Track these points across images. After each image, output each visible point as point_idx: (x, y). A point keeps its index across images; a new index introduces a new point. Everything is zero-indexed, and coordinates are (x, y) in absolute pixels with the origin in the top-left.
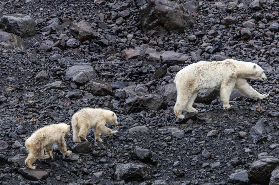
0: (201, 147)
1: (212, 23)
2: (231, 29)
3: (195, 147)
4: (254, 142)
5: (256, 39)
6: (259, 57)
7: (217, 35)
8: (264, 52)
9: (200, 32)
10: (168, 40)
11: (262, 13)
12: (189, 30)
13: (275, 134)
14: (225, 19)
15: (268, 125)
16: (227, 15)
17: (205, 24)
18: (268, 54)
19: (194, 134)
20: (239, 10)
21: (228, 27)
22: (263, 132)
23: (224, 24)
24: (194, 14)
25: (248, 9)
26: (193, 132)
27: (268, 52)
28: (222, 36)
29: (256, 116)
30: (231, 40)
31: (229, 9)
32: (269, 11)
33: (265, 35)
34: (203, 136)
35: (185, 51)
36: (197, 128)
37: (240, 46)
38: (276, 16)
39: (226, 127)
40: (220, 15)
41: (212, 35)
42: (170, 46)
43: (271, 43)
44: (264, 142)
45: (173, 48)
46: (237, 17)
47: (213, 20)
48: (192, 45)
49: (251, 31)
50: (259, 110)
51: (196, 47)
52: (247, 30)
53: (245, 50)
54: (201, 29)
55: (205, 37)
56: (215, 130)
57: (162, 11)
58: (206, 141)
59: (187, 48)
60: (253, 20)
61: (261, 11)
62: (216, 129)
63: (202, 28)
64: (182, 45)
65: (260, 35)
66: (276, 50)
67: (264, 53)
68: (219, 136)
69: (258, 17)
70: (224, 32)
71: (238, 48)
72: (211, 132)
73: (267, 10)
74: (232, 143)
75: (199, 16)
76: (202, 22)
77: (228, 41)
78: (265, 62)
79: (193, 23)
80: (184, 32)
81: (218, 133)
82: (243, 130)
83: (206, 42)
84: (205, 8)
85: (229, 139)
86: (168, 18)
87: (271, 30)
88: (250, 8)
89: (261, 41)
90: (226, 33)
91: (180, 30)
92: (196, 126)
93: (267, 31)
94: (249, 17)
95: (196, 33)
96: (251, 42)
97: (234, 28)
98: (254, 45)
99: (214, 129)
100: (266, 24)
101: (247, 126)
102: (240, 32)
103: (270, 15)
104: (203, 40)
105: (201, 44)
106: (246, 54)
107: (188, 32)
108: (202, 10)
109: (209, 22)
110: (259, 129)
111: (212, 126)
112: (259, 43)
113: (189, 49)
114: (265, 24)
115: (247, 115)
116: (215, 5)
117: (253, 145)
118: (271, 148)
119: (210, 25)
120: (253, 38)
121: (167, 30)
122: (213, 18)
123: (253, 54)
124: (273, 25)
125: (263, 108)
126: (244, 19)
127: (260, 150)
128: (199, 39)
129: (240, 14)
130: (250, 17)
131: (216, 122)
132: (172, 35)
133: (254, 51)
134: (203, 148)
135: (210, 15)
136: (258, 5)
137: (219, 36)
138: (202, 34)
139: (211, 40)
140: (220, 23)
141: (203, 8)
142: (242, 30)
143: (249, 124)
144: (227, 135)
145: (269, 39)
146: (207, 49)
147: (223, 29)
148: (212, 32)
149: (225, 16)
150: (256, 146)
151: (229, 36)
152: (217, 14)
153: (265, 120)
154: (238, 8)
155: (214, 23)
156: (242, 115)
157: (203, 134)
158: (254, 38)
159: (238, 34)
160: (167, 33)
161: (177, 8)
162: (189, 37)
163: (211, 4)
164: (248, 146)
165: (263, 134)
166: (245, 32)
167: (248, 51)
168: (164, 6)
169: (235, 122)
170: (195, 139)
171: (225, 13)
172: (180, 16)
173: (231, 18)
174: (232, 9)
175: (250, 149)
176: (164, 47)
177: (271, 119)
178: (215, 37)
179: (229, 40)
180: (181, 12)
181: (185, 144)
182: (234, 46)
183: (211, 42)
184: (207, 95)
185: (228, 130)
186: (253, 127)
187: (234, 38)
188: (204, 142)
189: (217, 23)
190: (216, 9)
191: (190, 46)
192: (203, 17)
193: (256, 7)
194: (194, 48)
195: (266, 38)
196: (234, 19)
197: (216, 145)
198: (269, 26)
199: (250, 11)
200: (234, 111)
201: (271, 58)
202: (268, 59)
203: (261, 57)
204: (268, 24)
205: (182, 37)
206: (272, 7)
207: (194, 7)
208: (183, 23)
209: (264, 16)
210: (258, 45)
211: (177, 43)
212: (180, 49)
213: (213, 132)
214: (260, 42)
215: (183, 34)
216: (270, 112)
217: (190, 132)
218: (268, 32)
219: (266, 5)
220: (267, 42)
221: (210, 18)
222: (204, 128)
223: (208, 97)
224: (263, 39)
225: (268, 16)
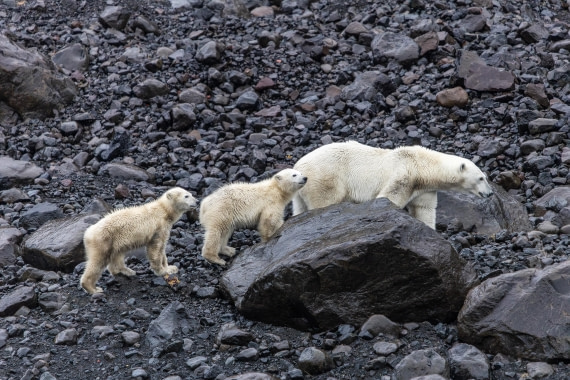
0: (39, 368)
1: (114, 93)
2: (154, 106)
3: (28, 366)
4: (155, 353)
5: (207, 127)
6: (206, 167)
7: (123, 120)
8: (218, 156)
9: (87, 113)
10: (18, 133)
11: (222, 70)
12: (63, 111)
13: (200, 335)
14: (142, 84)
15: (187, 317)
16: (146, 76)
17: (99, 95)
18: (227, 161)
19: (27, 339)
20: (174, 66)
21: (147, 103)
22: (174, 331)
23: (139, 97)
24: (77, 74)
25: (192, 63)
26: (26, 333)
27: (225, 155)
28: (133, 123)
29: (163, 297)
30: (152, 131)
31: (153, 62)
32: (239, 65)
33: (225, 119)
34: (45, 343)
35: (52, 157)
36: (36, 325)
37: (167, 143)
38: (253, 77)
39: (97, 321)
40: (133, 76)
41: (111, 120)
42: (21, 146)
43: (236, 136)
44: (174, 354)
45: (27, 150)
46: (169, 81)
47: (117, 88)
48: (67, 142)
49: (194, 111)
50: (172, 283)
51: (77, 146)
52: (188, 109)
53: (177, 153)
54: (89, 107)
55: (97, 126)
56: (72, 330)
57: (4, 71)
58: (52, 353)
59: (56, 149)
60: (202, 87)
61: (221, 66)
62: (76, 328)
63: (91, 106)
64: (46, 144)
65: (215, 120)
66: (243, 150)
67: (218, 158)
68: (80, 341)
69: (212, 79)
70: (139, 113)
71: (161, 149)
72: (64, 333)
73: (234, 63)
74: (107, 356)
75: (89, 80)
76: (93, 93)
77: (145, 132)
78: (218, 177)
79: (73, 96)
80: (53, 116)
81: (79, 336)
82: (132, 329)
83: (99, 137)
84: (102, 62)
85: (102, 349)
86: (17, 84)
87: (241, 108)
88: (197, 59)
89: (216, 132)
90: (144, 115)
91: (45, 111)
92: (34, 322)
93: (232, 109)
94: (193, 79)
95: (78, 116)
96: (193, 134)
97: (160, 105)
98: (199, 141)
99: (71, 328)
100: (230, 93)
101: (142, 319)
102: (171, 114)
103: (240, 74)
104: (93, 131)
105: (88, 140)
106: (179, 161)
107: (61, 114)
108: (95, 67)
109: (108, 91)
110: (165, 325)
111: (67, 320)
112: (210, 137)
113: (61, 152)
114: (227, 95)
115: (144, 296)
116: (125, 54)
117: (151, 361)
118: (188, 367)
119: (110, 99)
120: (199, 124)
121: (16, 110)
122: (118, 83)
123: (195, 162)
124: (245, 96)
125: (180, 280)
126: (183, 84)
127: (166, 371)
128: (84, 130)
129: (175, 74)
130: (197, 80)
131: (75, 311)
132: (27, 121)
133: (197, 154)
134: (45, 368)
135: (111, 77)
136: (213, 53)
137: (126, 123)
138: (90, 117)
139: (108, 132)
140: (132, 94)
141: (98, 61)
142: (175, 109)
143: (147, 315)
144: (97, 339)
145: (233, 126)
146: (97, 151)
147: (136, 107)
148: (112, 113)
149: (143, 77)
150: (157, 361)
151: (149, 123)
152: (125, 74)
153: (180, 306)
154: (171, 60)
155: (119, 95)
156: (133, 295)
157: (46, 339)
158: (202, 125)
159: (167, 117)
160: (16, 117)
161: (38, 64)
162: (63, 124)
163: (116, 52)
164: (141, 363)
165: (175, 336)
166: (181, 112)
167: (184, 153)
168: (9, 58)
169: (117, 311)
170: (28, 349)
171: (143, 71)
172: (45, 80)
173: (154, 81)
174: (158, 63)
175: (144, 368)
176: (7, 147)
177: (195, 303)
178: (117, 124)
179: (147, 130)
180: (45, 71)
181: (6, 360)
182: (154, 145)
183: (109, 136)
184: (67, 253)
185: (101, 328)
186: (153, 322)
187: (159, 126)
188: (47, 355)
189: (124, 94)
190: (127, 63)
191: (64, 145)
192: (96, 81)
193: (210, 58)
194: (72, 148)
195: (226, 124)
196: (161, 84)
197: (72, 363)
198: (235, 99)
199: (197, 67)
200: (118, 287)
201: (233, 169)
202: (226, 171)
203: (211, 166)
204: (233, 95)
205: (48, 127)
206: (244, 57)
207: (79, 59)
208: (50, 95)
209: (227, 78)
210: (208, 140)
211: (35, 138)
212: (42, 151)
213: (67, 335)
214: (212, 133)
215: (51, 119)
216: (196, 289)
217: (19, 333)
218: (233, 113)
219: (232, 54)
220: (227, 133)
221: (110, 83)
222: (50, 326)
223: (68, 256)
224: (220, 127)
225: (235, 77)
